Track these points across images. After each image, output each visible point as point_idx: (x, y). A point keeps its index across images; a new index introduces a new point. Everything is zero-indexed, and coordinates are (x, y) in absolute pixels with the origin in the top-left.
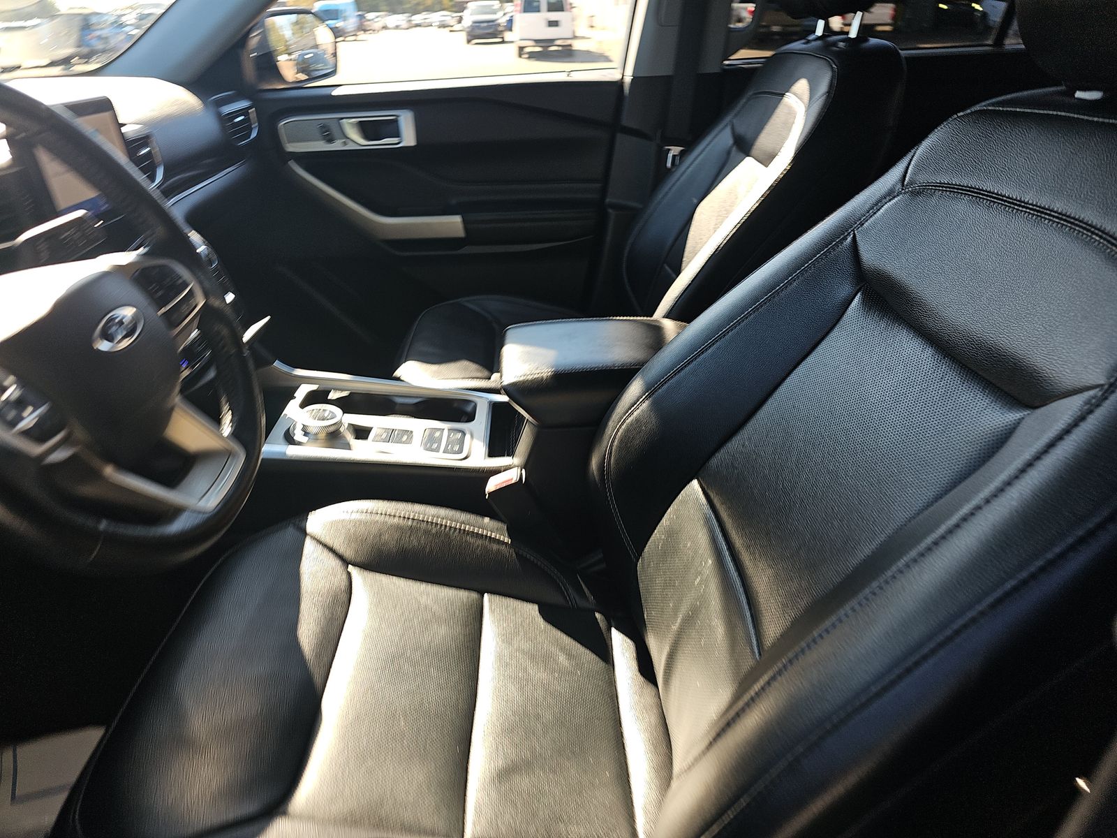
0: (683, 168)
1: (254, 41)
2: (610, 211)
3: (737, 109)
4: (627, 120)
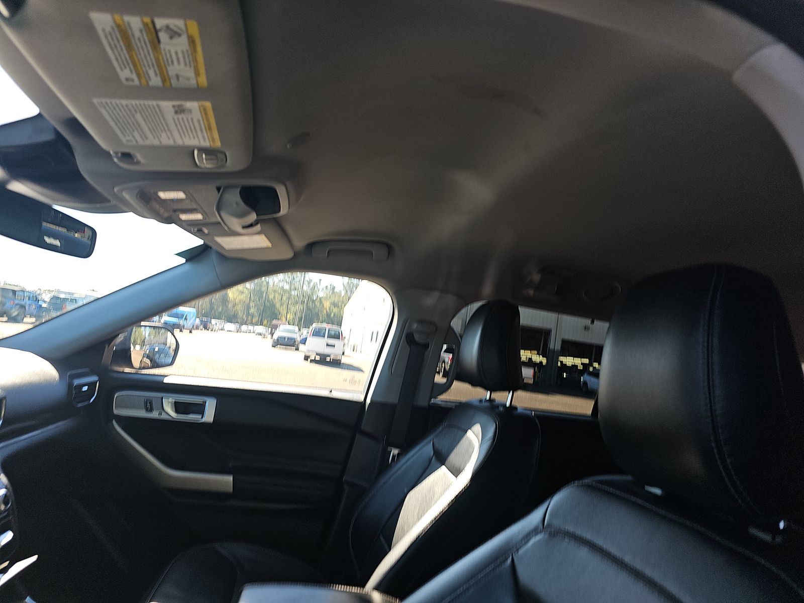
0: (399, 465)
1: (120, 338)
2: (345, 486)
3: (438, 432)
4: (364, 426)
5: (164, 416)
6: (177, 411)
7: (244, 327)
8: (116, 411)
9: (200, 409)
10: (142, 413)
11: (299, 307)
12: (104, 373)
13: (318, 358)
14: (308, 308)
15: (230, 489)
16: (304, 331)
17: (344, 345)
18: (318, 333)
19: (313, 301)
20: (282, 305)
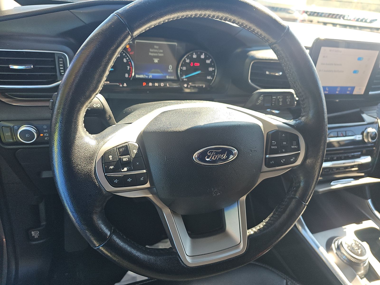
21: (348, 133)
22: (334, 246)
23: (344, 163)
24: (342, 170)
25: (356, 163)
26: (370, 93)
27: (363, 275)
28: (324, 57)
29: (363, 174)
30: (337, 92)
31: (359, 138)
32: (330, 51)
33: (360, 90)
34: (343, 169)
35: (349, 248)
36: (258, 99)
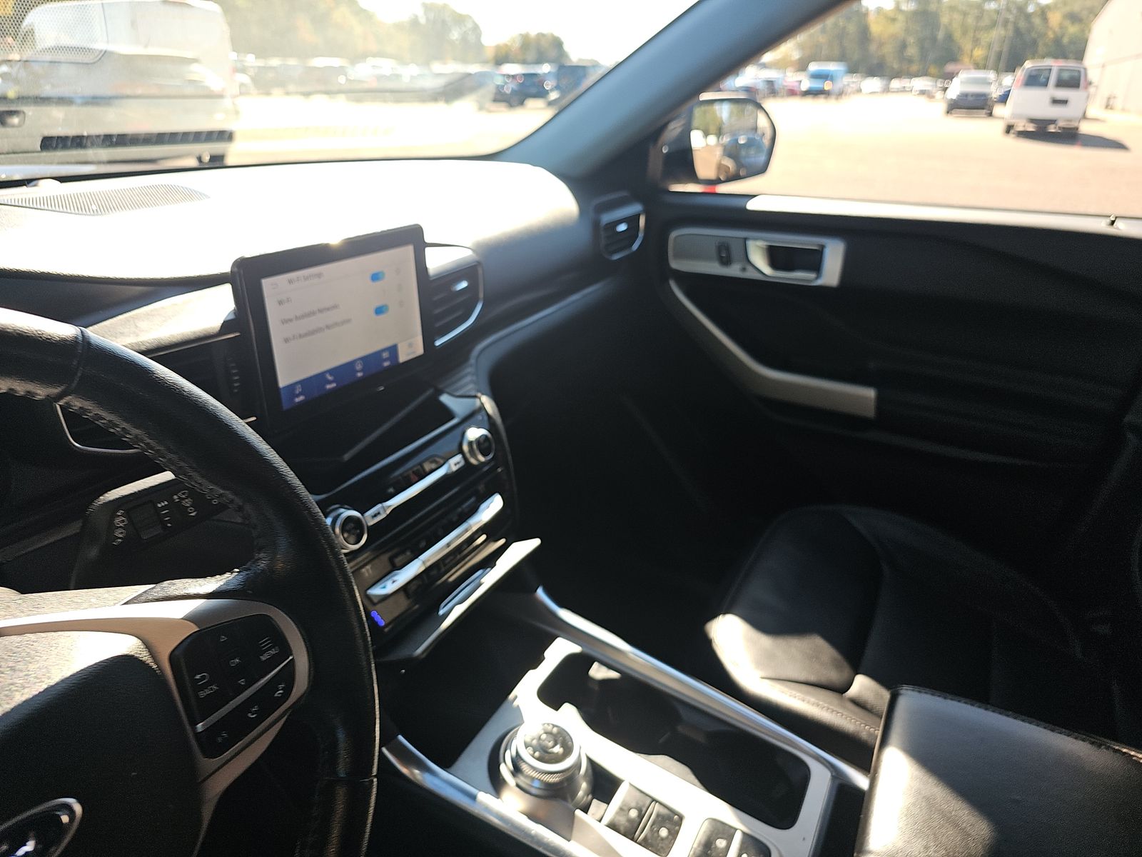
5: (751, 274)
6: (774, 264)
7: (895, 84)
8: (675, 264)
9: (813, 261)
10: (714, 268)
11: (997, 34)
12: (653, 197)
13: (1031, 128)
14: (1017, 32)
15: (870, 412)
16: (1008, 80)
17: (1088, 97)
18: (1034, 80)
19: (1028, 17)
20: (965, 33)
21: (427, 467)
22: (505, 770)
23: (448, 545)
24: (451, 560)
25: (474, 529)
26: (438, 343)
27: (588, 795)
28: (280, 303)
29: (502, 541)
30: (360, 375)
31: (458, 463)
32: (290, 281)
33: (411, 347)
34: (452, 557)
35: (537, 754)
36: (111, 527)
